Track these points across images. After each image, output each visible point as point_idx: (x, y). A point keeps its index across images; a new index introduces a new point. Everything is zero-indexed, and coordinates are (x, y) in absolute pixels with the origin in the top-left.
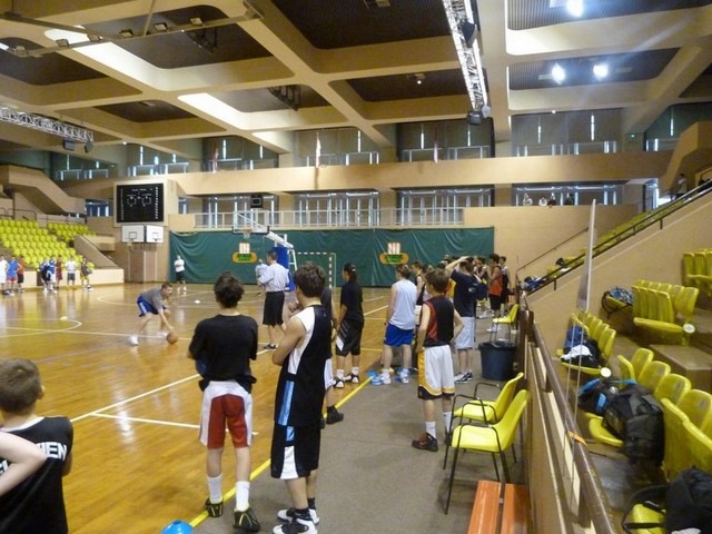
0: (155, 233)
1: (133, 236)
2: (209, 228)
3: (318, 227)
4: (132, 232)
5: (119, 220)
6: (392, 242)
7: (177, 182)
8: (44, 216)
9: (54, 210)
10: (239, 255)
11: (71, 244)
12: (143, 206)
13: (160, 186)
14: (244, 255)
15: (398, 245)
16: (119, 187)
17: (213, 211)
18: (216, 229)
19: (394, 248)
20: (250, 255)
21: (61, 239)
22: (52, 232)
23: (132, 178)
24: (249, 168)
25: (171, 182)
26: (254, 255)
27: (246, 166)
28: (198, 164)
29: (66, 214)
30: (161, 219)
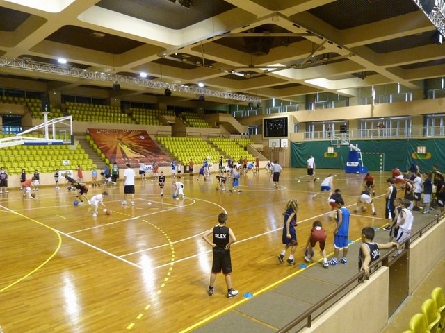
0: (285, 142)
1: (274, 144)
2: (309, 140)
3: (372, 138)
4: (274, 142)
5: (265, 136)
6: (420, 146)
7: (294, 116)
8: (232, 135)
9: (235, 132)
10: (328, 154)
11: (245, 149)
12: (277, 129)
13: (286, 119)
14: (331, 154)
15: (424, 148)
16: (265, 120)
17: (311, 130)
18: (313, 140)
19: (422, 150)
20: (334, 154)
21: (241, 147)
22: (237, 143)
23: (269, 115)
24: (331, 107)
25: (291, 116)
26: (336, 153)
27: (330, 105)
28: (303, 105)
29: (240, 134)
30: (286, 135)
